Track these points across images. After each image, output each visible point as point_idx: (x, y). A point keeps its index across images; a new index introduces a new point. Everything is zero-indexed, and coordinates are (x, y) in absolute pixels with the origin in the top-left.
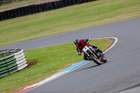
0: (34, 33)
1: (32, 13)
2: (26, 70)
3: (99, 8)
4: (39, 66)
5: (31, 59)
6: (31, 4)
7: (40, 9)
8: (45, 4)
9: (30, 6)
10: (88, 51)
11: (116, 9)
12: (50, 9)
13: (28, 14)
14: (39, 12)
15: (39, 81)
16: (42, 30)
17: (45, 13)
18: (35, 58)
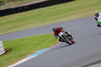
0: (10, 29)
1: (8, 14)
2: (4, 55)
3: (57, 11)
4: (14, 52)
5: (8, 47)
6: (7, 8)
7: (14, 12)
8: (17, 8)
9: (7, 10)
10: (62, 35)
11: (69, 11)
12: (21, 11)
13: (6, 15)
14: (13, 13)
15: (13, 64)
16: (15, 27)
17: (18, 14)
18: (10, 47)
